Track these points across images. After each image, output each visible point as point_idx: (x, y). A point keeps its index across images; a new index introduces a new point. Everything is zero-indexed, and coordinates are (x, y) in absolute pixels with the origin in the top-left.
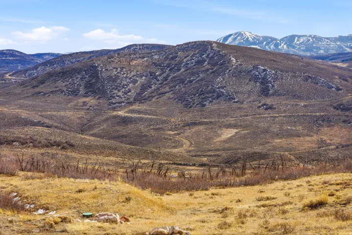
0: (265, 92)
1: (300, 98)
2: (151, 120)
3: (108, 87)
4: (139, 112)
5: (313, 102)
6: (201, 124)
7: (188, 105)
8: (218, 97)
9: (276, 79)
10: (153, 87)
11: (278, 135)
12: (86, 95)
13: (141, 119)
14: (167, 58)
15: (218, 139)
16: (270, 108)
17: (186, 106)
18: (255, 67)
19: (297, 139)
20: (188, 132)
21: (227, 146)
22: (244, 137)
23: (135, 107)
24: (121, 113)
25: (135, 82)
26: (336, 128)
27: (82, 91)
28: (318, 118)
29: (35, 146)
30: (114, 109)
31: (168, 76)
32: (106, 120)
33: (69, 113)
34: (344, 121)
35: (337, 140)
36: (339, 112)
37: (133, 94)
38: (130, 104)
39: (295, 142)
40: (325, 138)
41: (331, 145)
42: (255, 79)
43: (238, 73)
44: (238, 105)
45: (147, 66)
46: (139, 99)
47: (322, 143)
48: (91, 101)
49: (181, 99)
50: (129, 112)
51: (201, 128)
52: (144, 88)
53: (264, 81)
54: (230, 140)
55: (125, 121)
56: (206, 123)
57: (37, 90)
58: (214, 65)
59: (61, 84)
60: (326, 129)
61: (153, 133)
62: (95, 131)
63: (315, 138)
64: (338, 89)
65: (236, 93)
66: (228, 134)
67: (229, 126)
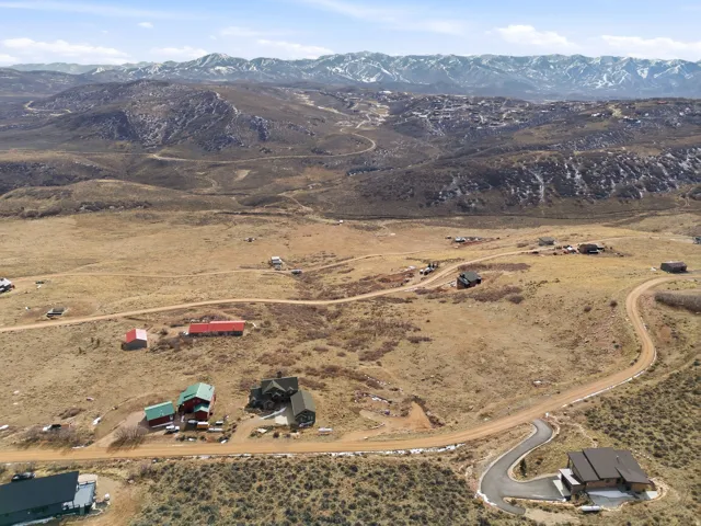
0: (262, 138)
1: (288, 143)
2: (182, 162)
3: (138, 131)
4: (171, 156)
5: (297, 146)
6: (220, 165)
8: (230, 142)
9: (269, 128)
10: (176, 131)
11: (277, 175)
12: (120, 139)
13: (174, 162)
14: (181, 106)
15: (237, 179)
16: (268, 151)
17: (206, 149)
18: (253, 117)
19: (291, 178)
20: (215, 172)
21: (244, 184)
22: (254, 177)
23: (166, 150)
24: (155, 156)
25: (159, 126)
26: (315, 169)
27: (116, 134)
28: (303, 160)
30: (149, 152)
31: (185, 121)
32: (146, 162)
33: (112, 156)
34: (320, 163)
35: (318, 178)
36: (315, 155)
37: (160, 137)
38: (160, 147)
39: (291, 181)
40: (309, 176)
41: (313, 182)
42: (254, 127)
43: (241, 122)
44: (244, 149)
45: (167, 113)
46: (166, 142)
47: (308, 181)
48: (128, 144)
49: (201, 143)
50: (163, 155)
51: (221, 169)
52: (167, 133)
53: (261, 128)
54: (245, 179)
55: (162, 164)
56: (224, 165)
57: (75, 133)
58: (221, 113)
59: (96, 128)
60: (308, 169)
61: (186, 173)
62: (140, 172)
63: (303, 177)
64: (312, 134)
65: (242, 138)
66: (243, 174)
67: (243, 167)
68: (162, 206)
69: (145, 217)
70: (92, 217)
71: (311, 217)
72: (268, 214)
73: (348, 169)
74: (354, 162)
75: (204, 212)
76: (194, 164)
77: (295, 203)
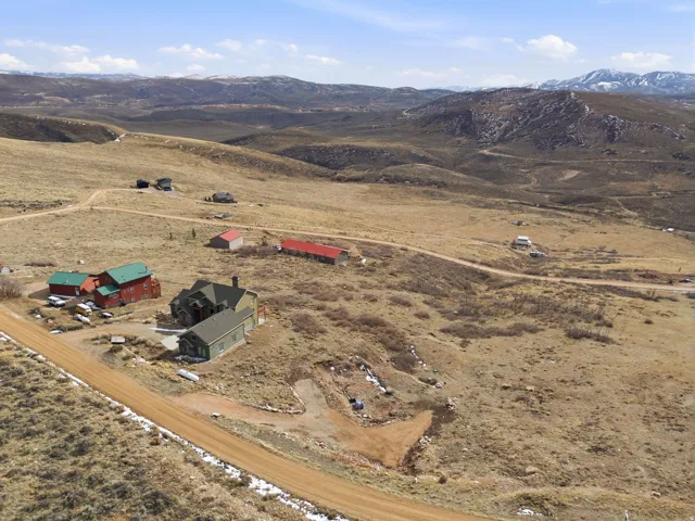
0: (611, 138)
1: (643, 145)
2: (509, 159)
3: (478, 128)
4: (500, 152)
5: (654, 149)
6: (549, 164)
7: (541, 148)
8: (568, 141)
9: (622, 128)
10: (515, 130)
11: (613, 179)
12: (461, 135)
13: (501, 158)
14: (529, 106)
15: (561, 179)
16: (613, 153)
17: (539, 148)
18: (606, 116)
19: (631, 183)
20: (538, 171)
21: (568, 185)
22: (583, 179)
23: (498, 147)
24: (486, 152)
25: (500, 125)
26: (670, 175)
27: (458, 132)
28: (655, 165)
29: (420, 185)
30: (481, 148)
31: (528, 121)
32: (474, 156)
33: (446, 150)
34: (680, 170)
35: (668, 186)
36: (677, 161)
37: (497, 135)
38: (495, 144)
39: (629, 186)
40: (656, 184)
41: (661, 190)
42: (604, 126)
43: (590, 121)
45: (512, 112)
46: (502, 140)
47: (654, 188)
48: (464, 140)
49: (536, 141)
50: (493, 151)
51: (548, 167)
52: (506, 131)
53: (612, 129)
54: (571, 180)
55: (487, 158)
56: (554, 164)
57: (425, 129)
58: (571, 112)
59: (442, 125)
60: (660, 176)
61: (508, 169)
62: (466, 165)
63: (648, 183)
64: (681, 138)
65: (585, 138)
66: (571, 174)
67: (574, 168)
68: (457, 188)
69: (432, 194)
70: (386, 187)
71: (631, 221)
72: (571, 211)
75: (498, 200)
76: (521, 161)
77: (617, 205)
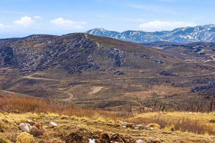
0: (118, 64)
1: (139, 68)
2: (48, 81)
3: (19, 60)
4: (40, 76)
5: (147, 70)
6: (79, 83)
8: (90, 67)
9: (124, 57)
10: (48, 61)
11: (127, 90)
12: (5, 66)
13: (42, 81)
14: (56, 43)
15: (91, 93)
16: (122, 73)
17: (70, 72)
18: (112, 49)
19: (139, 92)
20: (72, 88)
21: (97, 97)
22: (107, 92)
23: (37, 73)
24: (29, 77)
25: (37, 57)
26: (162, 86)
27: (3, 63)
28: (151, 80)
30: (24, 75)
31: (58, 54)
32: (20, 81)
34: (167, 82)
35: (163, 93)
36: (163, 76)
37: (35, 65)
38: (34, 71)
39: (138, 94)
40: (156, 92)
41: (160, 96)
42: (112, 56)
43: (101, 53)
44: (102, 72)
45: (44, 48)
46: (40, 68)
47: (155, 94)
48: (9, 69)
49: (67, 68)
50: (34, 76)
51: (80, 86)
52: (42, 61)
53: (117, 58)
54: (98, 93)
55: (31, 82)
56: (83, 83)
58: (86, 47)
60: (156, 87)
61: (50, 89)
62: (13, 88)
63: (150, 92)
64: (161, 63)
65: (101, 64)
66: (97, 89)
67: (97, 85)
73: (193, 87)
74: (198, 82)
